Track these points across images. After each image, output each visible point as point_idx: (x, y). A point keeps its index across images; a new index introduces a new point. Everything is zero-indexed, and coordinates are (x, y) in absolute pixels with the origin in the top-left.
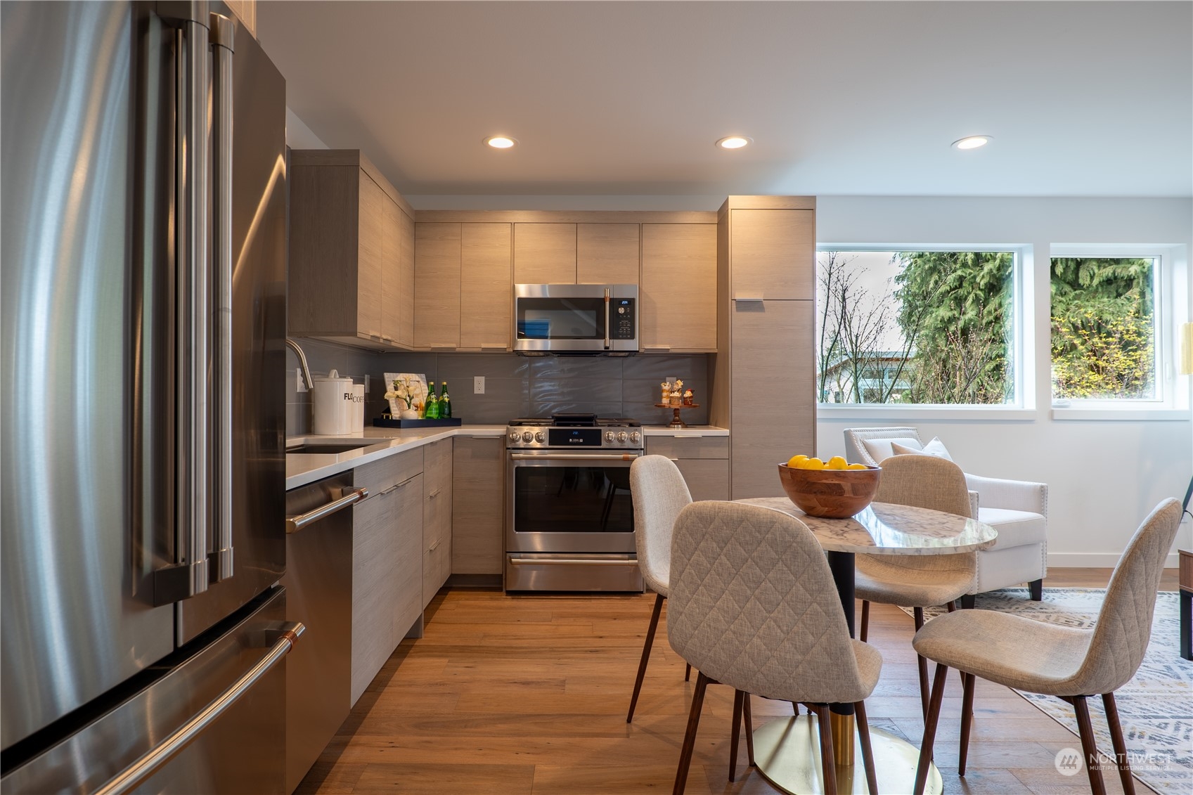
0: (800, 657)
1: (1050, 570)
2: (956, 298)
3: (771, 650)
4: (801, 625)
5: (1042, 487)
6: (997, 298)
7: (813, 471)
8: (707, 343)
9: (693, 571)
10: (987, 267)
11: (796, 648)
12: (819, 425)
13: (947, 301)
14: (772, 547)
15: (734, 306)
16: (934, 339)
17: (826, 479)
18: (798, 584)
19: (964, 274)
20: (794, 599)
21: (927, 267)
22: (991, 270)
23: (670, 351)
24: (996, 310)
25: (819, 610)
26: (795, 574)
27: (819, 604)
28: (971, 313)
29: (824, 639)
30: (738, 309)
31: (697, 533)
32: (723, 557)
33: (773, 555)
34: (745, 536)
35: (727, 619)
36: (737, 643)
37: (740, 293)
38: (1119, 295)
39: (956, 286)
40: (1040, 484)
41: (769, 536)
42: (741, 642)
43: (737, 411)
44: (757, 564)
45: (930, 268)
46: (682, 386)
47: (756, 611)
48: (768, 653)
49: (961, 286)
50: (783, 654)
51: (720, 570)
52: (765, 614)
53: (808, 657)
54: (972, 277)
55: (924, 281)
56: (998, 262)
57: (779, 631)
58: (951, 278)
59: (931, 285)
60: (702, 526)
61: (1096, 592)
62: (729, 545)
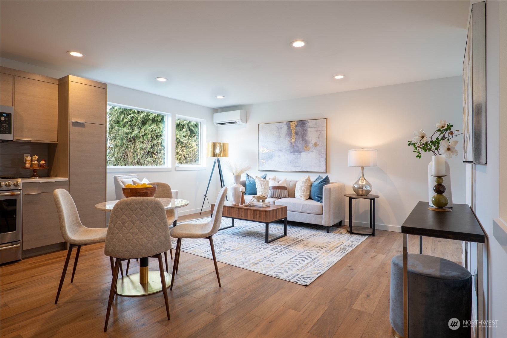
0: (157, 241)
1: (178, 217)
2: (131, 125)
3: (148, 241)
4: (157, 231)
5: (177, 191)
6: (145, 126)
7: (139, 188)
8: (53, 138)
9: (121, 223)
10: (143, 114)
11: (156, 238)
12: (107, 175)
13: (127, 126)
14: (151, 209)
15: (71, 124)
16: (122, 140)
17: (143, 190)
18: (158, 219)
19: (134, 116)
20: (156, 223)
21: (120, 111)
22: (143, 116)
23: (32, 141)
24: (145, 131)
25: (163, 225)
26: (157, 216)
27: (163, 223)
28: (136, 132)
29: (164, 233)
30: (73, 125)
31: (124, 209)
32: (134, 215)
33: (151, 211)
34: (143, 207)
35: (133, 235)
36: (137, 242)
37: (73, 118)
38: (181, 130)
39: (131, 120)
40: (176, 190)
41: (151, 205)
42: (138, 242)
43: (72, 169)
44: (146, 215)
45: (121, 111)
46: (38, 158)
47: (144, 230)
48: (147, 242)
49: (132, 120)
50: (152, 241)
51: (132, 220)
52: (147, 230)
53: (159, 240)
54: (137, 118)
55: (118, 117)
56: (146, 113)
57: (151, 234)
58: (129, 117)
59: (121, 119)
60: (126, 206)
61: (188, 221)
62: (137, 211)
